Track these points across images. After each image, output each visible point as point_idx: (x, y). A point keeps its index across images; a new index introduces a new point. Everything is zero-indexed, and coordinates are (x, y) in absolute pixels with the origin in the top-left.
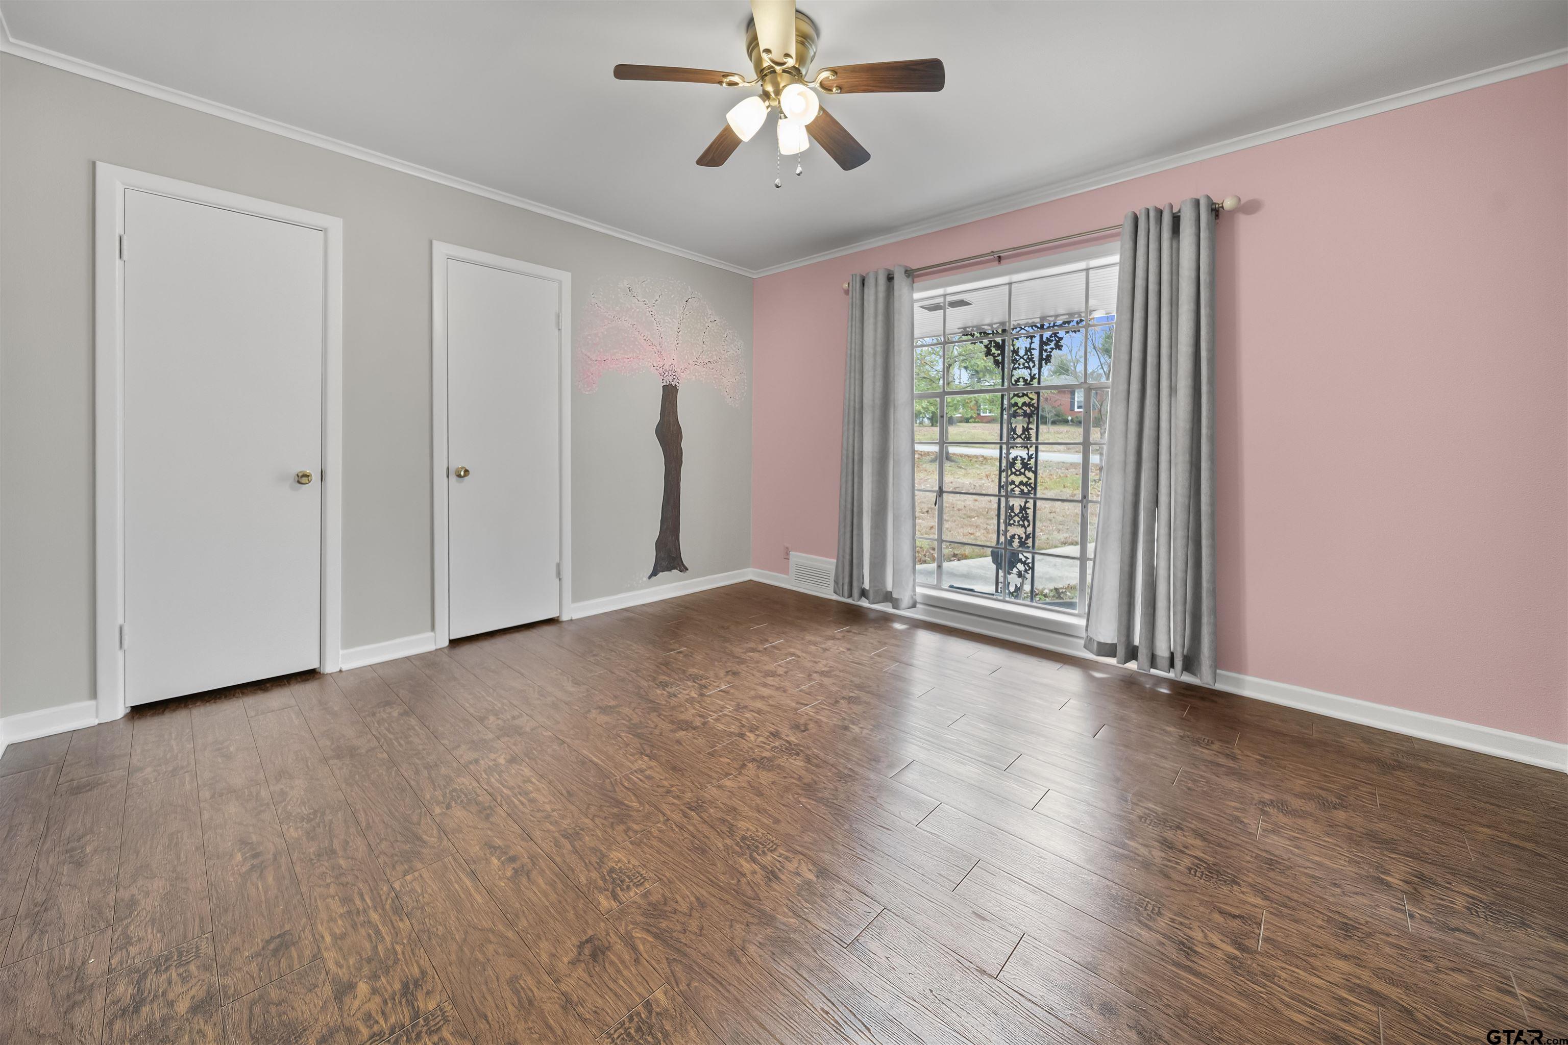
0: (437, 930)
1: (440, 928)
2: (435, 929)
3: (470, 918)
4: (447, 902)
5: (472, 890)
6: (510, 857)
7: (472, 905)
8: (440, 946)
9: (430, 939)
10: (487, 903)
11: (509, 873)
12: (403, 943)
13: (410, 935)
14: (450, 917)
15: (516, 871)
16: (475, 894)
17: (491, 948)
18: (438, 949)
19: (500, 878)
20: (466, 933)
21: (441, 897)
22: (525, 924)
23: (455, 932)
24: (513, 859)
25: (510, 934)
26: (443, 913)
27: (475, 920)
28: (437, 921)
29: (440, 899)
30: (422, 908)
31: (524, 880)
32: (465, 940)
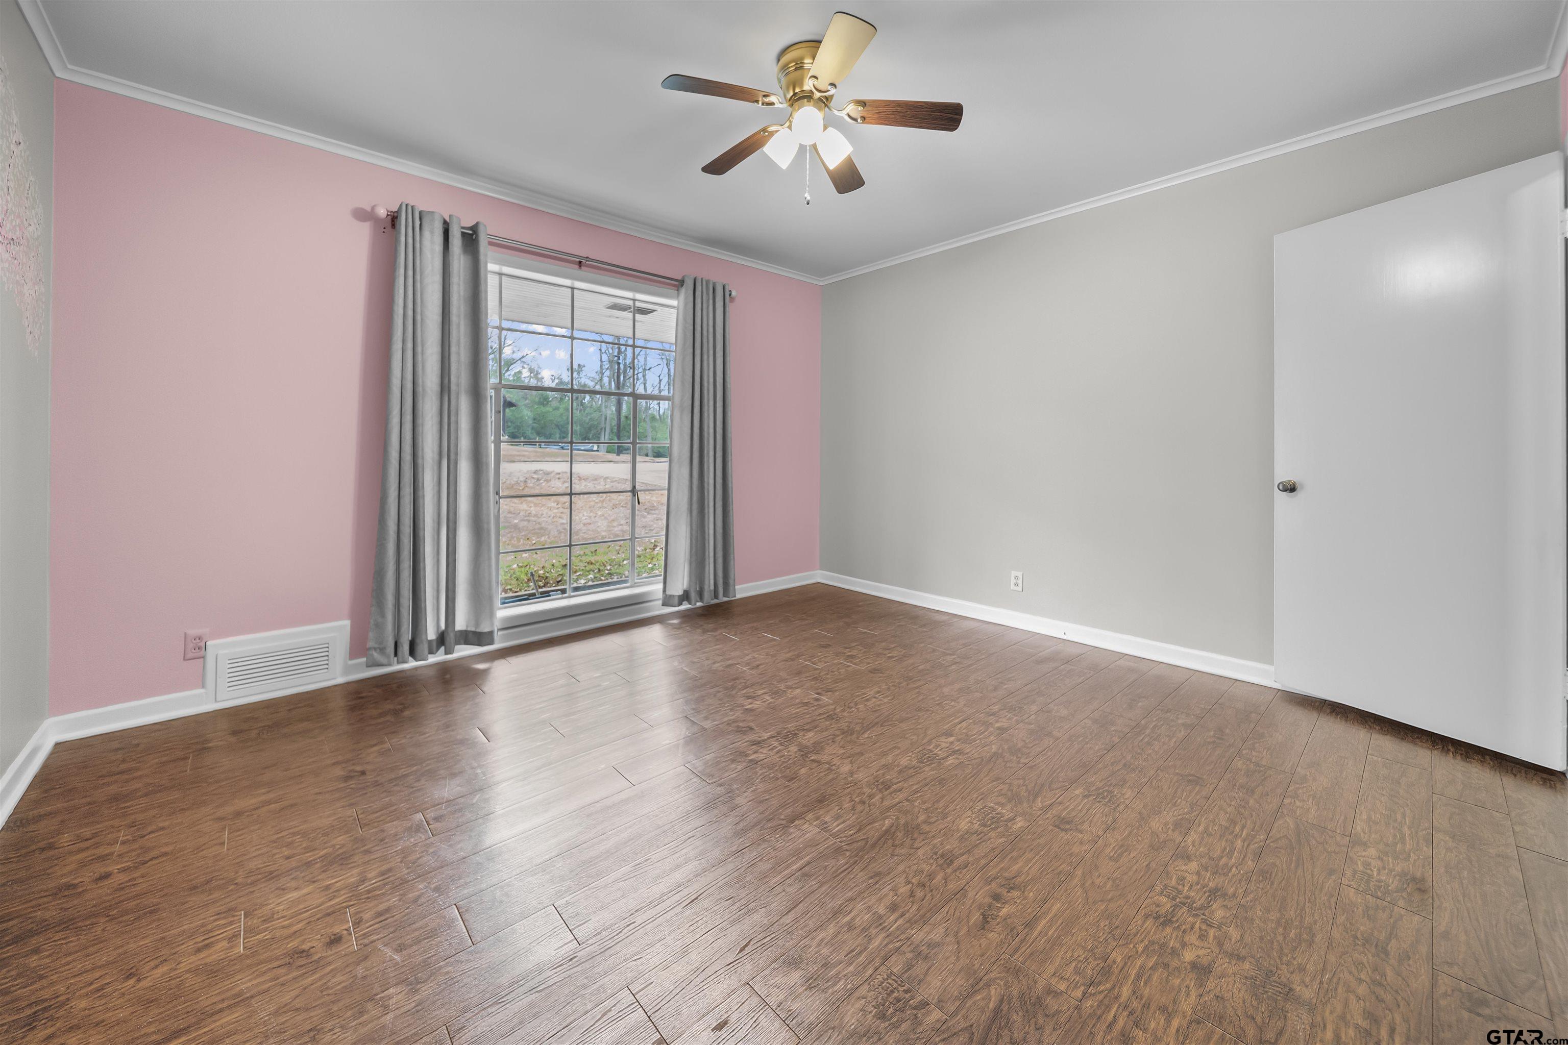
0: (1105, 926)
1: (1102, 925)
2: (1106, 928)
3: (1080, 906)
4: (1073, 931)
5: (1050, 916)
6: (994, 900)
7: (1066, 909)
8: (1118, 916)
9: (1117, 927)
10: (1057, 899)
11: (1016, 893)
12: (1134, 946)
13: (1123, 945)
14: (1088, 922)
15: (1010, 889)
16: (1053, 912)
17: (1097, 881)
18: (1121, 916)
19: (1025, 898)
20: (1094, 903)
21: (1070, 940)
22: (1064, 866)
23: (1099, 911)
24: (996, 897)
25: (1079, 872)
26: (1087, 930)
27: (1080, 901)
28: (1098, 930)
29: (1074, 939)
30: (1091, 950)
31: (1019, 880)
32: (1101, 901)
